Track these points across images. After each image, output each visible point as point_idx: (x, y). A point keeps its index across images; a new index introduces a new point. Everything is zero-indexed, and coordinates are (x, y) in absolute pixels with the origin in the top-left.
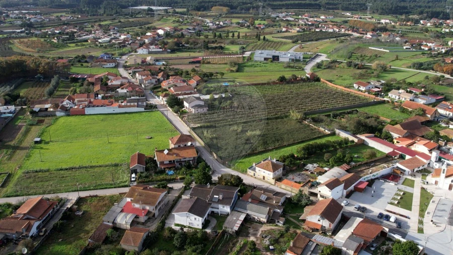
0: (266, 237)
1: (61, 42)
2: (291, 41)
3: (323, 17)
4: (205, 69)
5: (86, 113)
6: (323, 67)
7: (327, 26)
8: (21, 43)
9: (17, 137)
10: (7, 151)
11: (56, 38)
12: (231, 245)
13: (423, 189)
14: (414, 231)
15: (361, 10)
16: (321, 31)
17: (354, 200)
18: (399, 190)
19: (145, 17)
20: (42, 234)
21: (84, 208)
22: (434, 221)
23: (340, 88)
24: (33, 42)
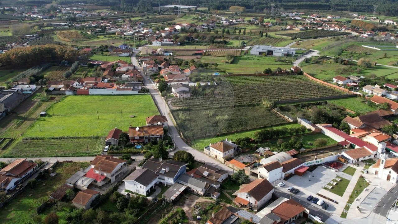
0: (198, 208)
1: (93, 34)
2: (291, 37)
3: (329, 17)
4: (204, 60)
5: (90, 94)
6: (311, 62)
7: (330, 25)
8: (61, 33)
9: (29, 110)
10: (18, 121)
11: (90, 31)
12: (165, 212)
13: (362, 177)
14: (337, 215)
15: (368, 12)
16: (323, 29)
17: (290, 182)
18: (338, 177)
19: (170, 14)
20: (17, 189)
21: (59, 171)
22: (360, 207)
23: (319, 81)
24: (71, 33)
